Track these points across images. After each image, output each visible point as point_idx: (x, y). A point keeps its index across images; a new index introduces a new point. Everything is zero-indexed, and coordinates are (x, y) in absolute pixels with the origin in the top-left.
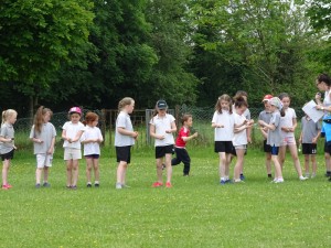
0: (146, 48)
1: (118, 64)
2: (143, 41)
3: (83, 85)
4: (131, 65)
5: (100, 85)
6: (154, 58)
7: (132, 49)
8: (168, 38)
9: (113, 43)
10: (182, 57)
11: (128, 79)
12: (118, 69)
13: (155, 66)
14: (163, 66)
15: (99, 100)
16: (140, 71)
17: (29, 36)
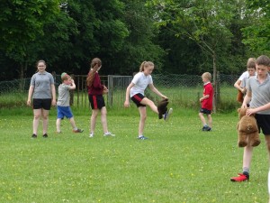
0: (119, 23)
1: (95, 36)
2: (116, 17)
3: (65, 53)
4: (106, 37)
5: (80, 54)
6: (126, 32)
7: (107, 24)
8: (138, 15)
9: (90, 19)
10: (149, 31)
11: (103, 49)
12: (95, 41)
13: (127, 38)
14: (134, 38)
15: (79, 67)
16: (113, 43)
17: (8, 12)
